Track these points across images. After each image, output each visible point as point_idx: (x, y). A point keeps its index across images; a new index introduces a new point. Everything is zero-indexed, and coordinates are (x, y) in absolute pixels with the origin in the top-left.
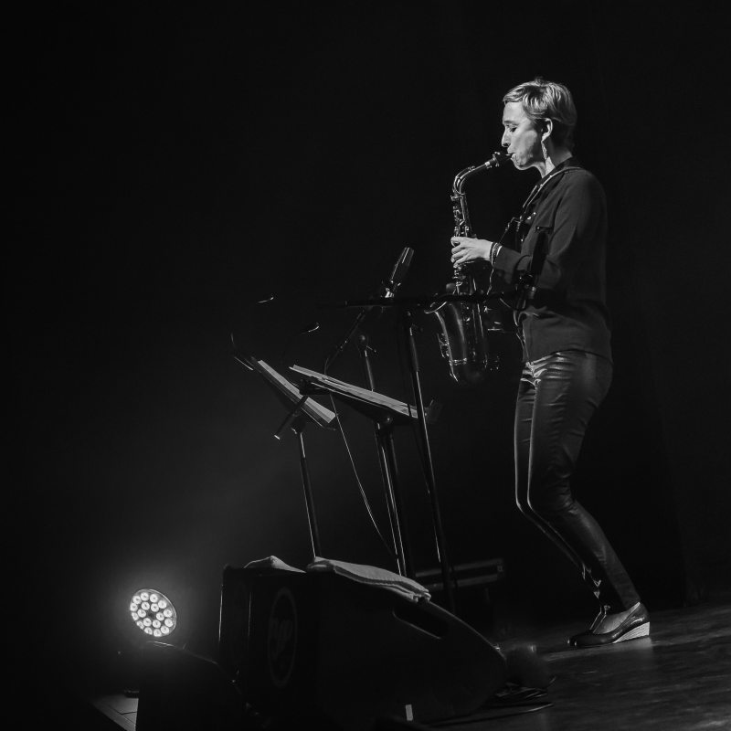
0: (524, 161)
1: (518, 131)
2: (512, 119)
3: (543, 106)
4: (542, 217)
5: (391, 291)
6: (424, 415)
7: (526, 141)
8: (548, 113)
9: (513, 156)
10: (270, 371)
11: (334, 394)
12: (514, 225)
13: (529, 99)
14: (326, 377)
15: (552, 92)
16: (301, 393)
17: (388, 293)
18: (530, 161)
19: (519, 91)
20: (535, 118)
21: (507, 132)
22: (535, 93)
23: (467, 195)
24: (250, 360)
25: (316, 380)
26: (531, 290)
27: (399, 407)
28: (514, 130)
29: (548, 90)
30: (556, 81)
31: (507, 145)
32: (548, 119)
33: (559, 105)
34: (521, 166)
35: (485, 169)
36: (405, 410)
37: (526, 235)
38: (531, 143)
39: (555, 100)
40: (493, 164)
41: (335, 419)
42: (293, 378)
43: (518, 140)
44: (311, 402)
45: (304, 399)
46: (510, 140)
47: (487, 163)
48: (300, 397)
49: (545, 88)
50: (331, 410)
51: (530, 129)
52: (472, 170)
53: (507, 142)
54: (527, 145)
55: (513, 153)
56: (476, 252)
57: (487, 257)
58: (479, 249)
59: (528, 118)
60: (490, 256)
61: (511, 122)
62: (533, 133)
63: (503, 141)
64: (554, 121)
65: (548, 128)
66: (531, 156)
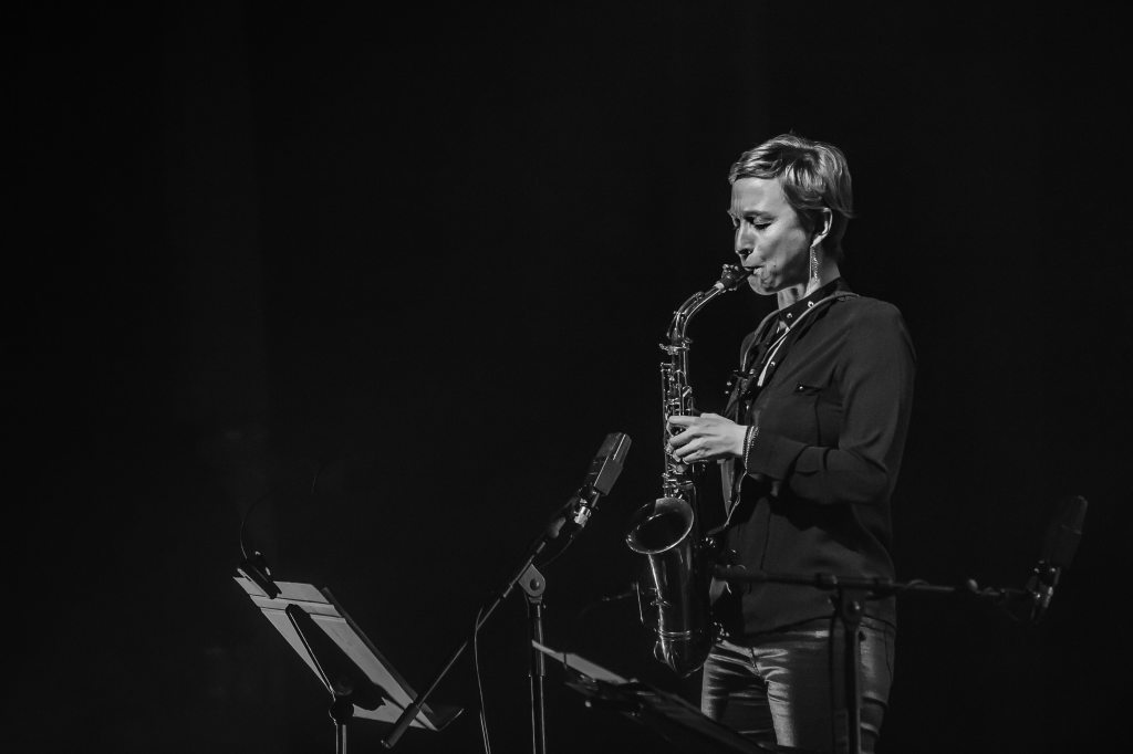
0: (778, 281)
1: (773, 231)
3: (819, 185)
8: (826, 197)
9: (757, 271)
13: (795, 173)
15: (829, 161)
21: (745, 230)
22: (802, 162)
23: (691, 343)
28: (762, 227)
29: (822, 156)
31: (745, 251)
32: (826, 209)
33: (840, 184)
35: (718, 296)
38: (795, 249)
39: (836, 175)
40: (727, 286)
43: (775, 245)
46: (753, 242)
47: (719, 286)
49: (816, 154)
51: (793, 227)
52: (700, 300)
53: (747, 246)
54: (788, 253)
55: (757, 267)
56: (720, 444)
57: (740, 451)
58: (727, 438)
59: (793, 207)
60: (745, 449)
61: (757, 214)
62: (799, 235)
63: (739, 244)
64: (835, 212)
65: (826, 225)
66: (792, 272)
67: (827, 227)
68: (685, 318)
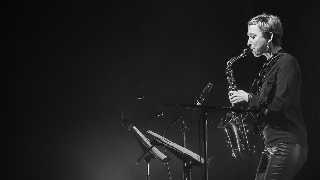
0: (259, 52)
1: (256, 39)
2: (253, 33)
3: (268, 26)
4: (269, 78)
5: (200, 102)
6: (207, 162)
7: (260, 43)
8: (271, 29)
9: (254, 50)
10: (138, 132)
11: (166, 147)
12: (256, 83)
13: (262, 23)
14: (163, 138)
15: (272, 20)
16: (151, 144)
17: (198, 103)
18: (262, 52)
19: (256, 19)
20: (264, 32)
21: (250, 39)
22: (264, 20)
23: (233, 70)
24: (129, 125)
25: (159, 139)
26: (266, 111)
27: (196, 157)
28: (254, 38)
29: (270, 18)
30: (274, 14)
31: (250, 45)
32: (271, 33)
33: (276, 25)
34: (257, 55)
35: (241, 58)
36: (198, 159)
37: (261, 87)
38: (262, 44)
39: (274, 23)
40: (244, 55)
41: (165, 158)
42: (148, 136)
43: (257, 43)
44: (155, 149)
45: (152, 147)
46: (252, 42)
47: (242, 55)
48: (150, 146)
49: (269, 18)
50: (164, 154)
51: (262, 37)
52: (235, 59)
53: (250, 44)
54: (260, 45)
55: (253, 49)
56: (242, 99)
57: (247, 100)
58: (244, 97)
59: (261, 32)
60: (248, 99)
61: (252, 34)
62: (264, 39)
63: (249, 43)
64: (274, 33)
65: (271, 37)
66: (262, 50)
67: (272, 37)
68: (230, 64)
